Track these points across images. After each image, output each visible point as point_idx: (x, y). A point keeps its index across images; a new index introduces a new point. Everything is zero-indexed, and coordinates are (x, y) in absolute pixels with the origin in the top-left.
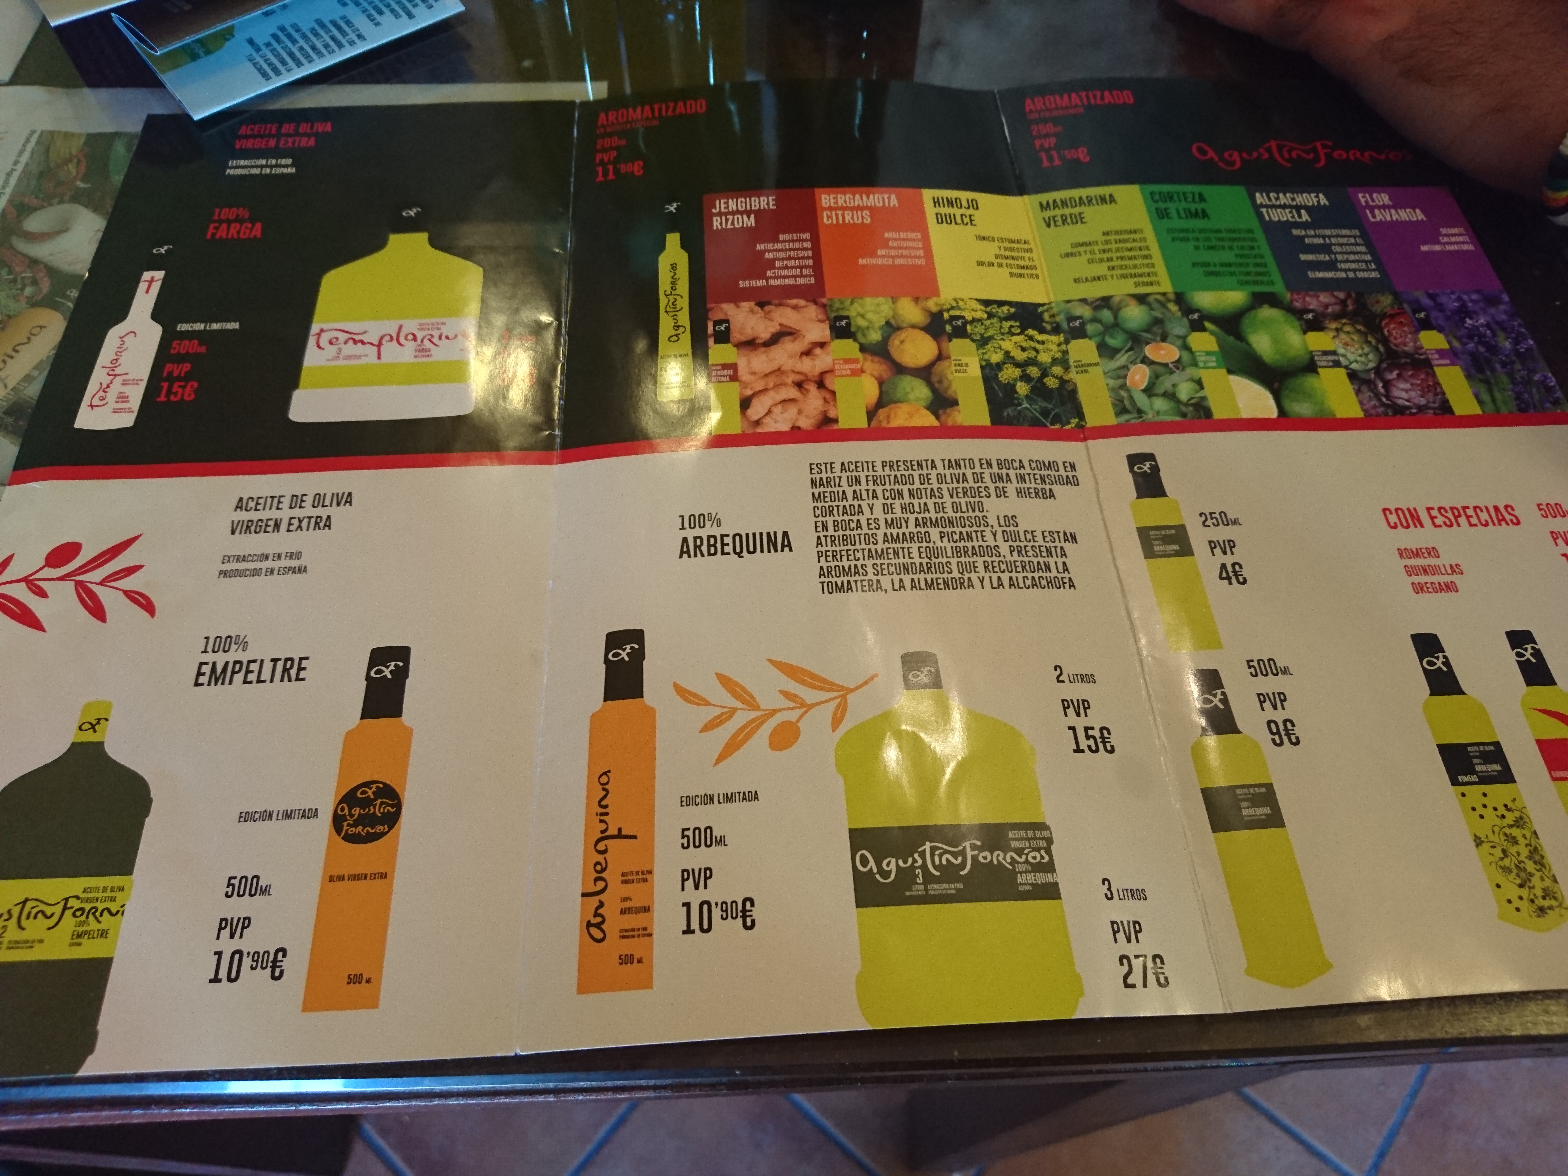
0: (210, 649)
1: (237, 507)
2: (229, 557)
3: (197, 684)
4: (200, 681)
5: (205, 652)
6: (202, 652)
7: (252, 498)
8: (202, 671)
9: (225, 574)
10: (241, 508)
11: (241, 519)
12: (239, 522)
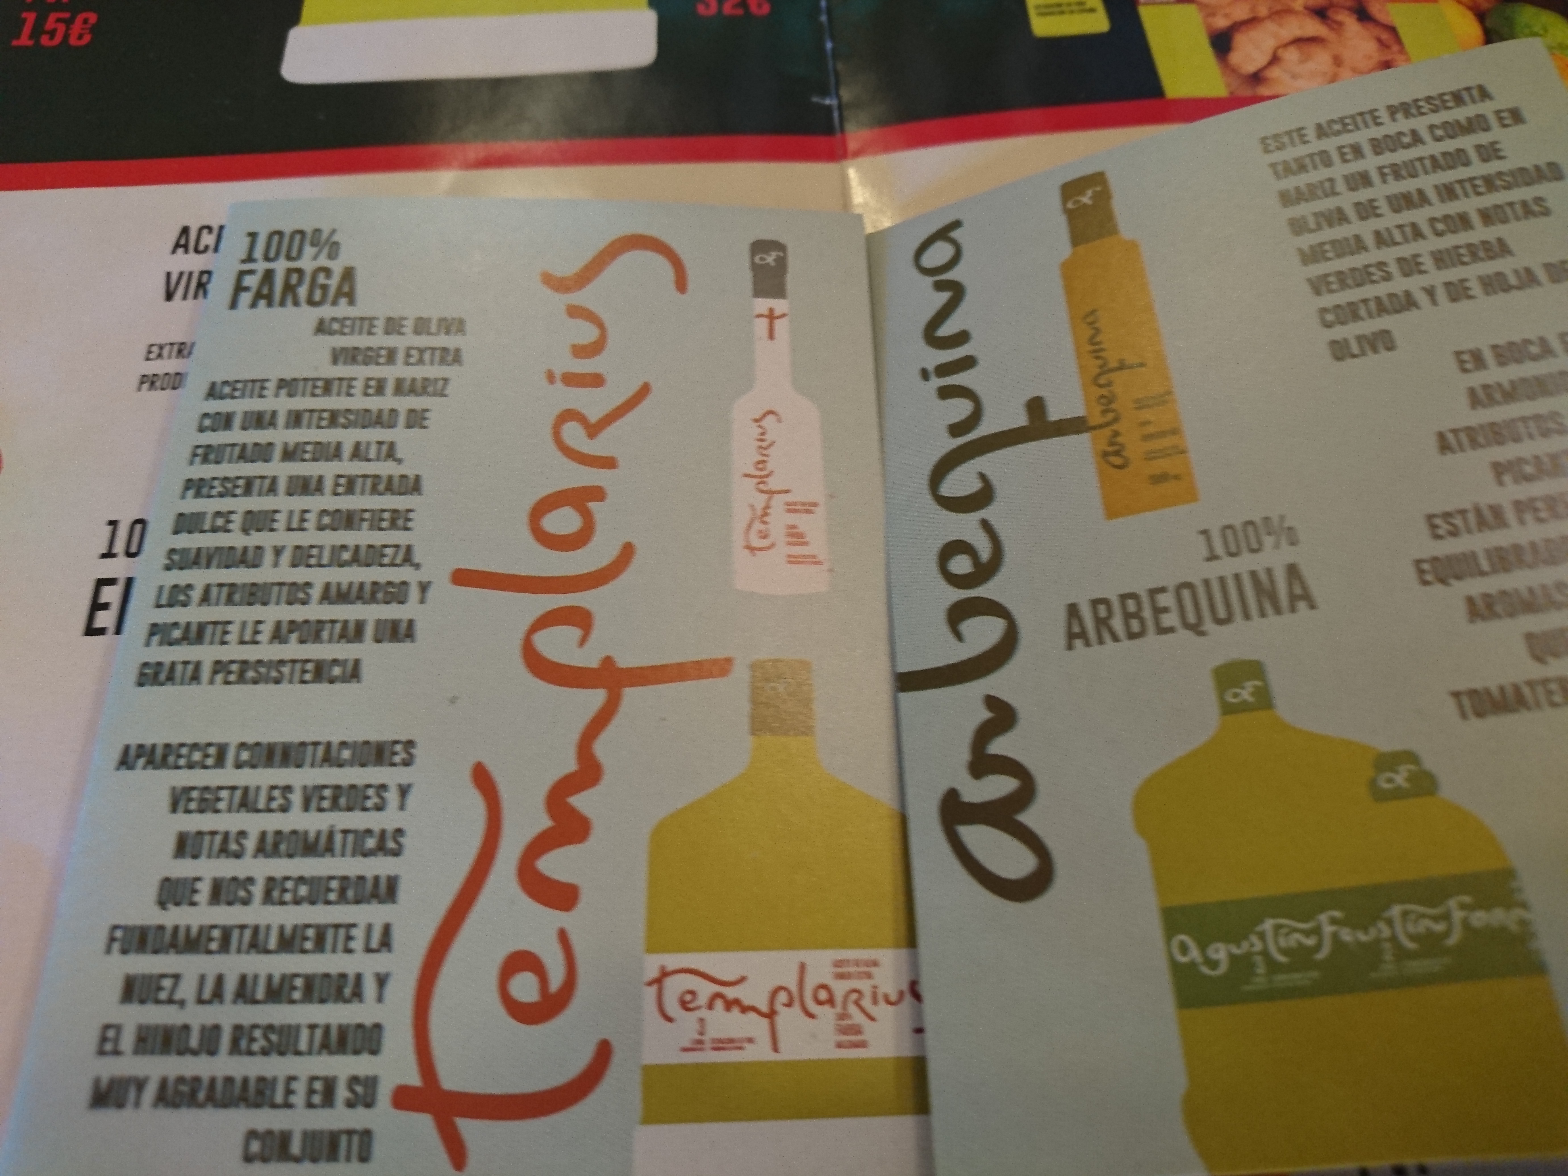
0: (119, 547)
1: (177, 245)
2: (161, 347)
3: (91, 631)
4: (98, 624)
5: (109, 555)
6: (104, 556)
7: (210, 229)
8: (103, 599)
9: (153, 383)
10: (186, 247)
11: (186, 269)
12: (181, 274)
